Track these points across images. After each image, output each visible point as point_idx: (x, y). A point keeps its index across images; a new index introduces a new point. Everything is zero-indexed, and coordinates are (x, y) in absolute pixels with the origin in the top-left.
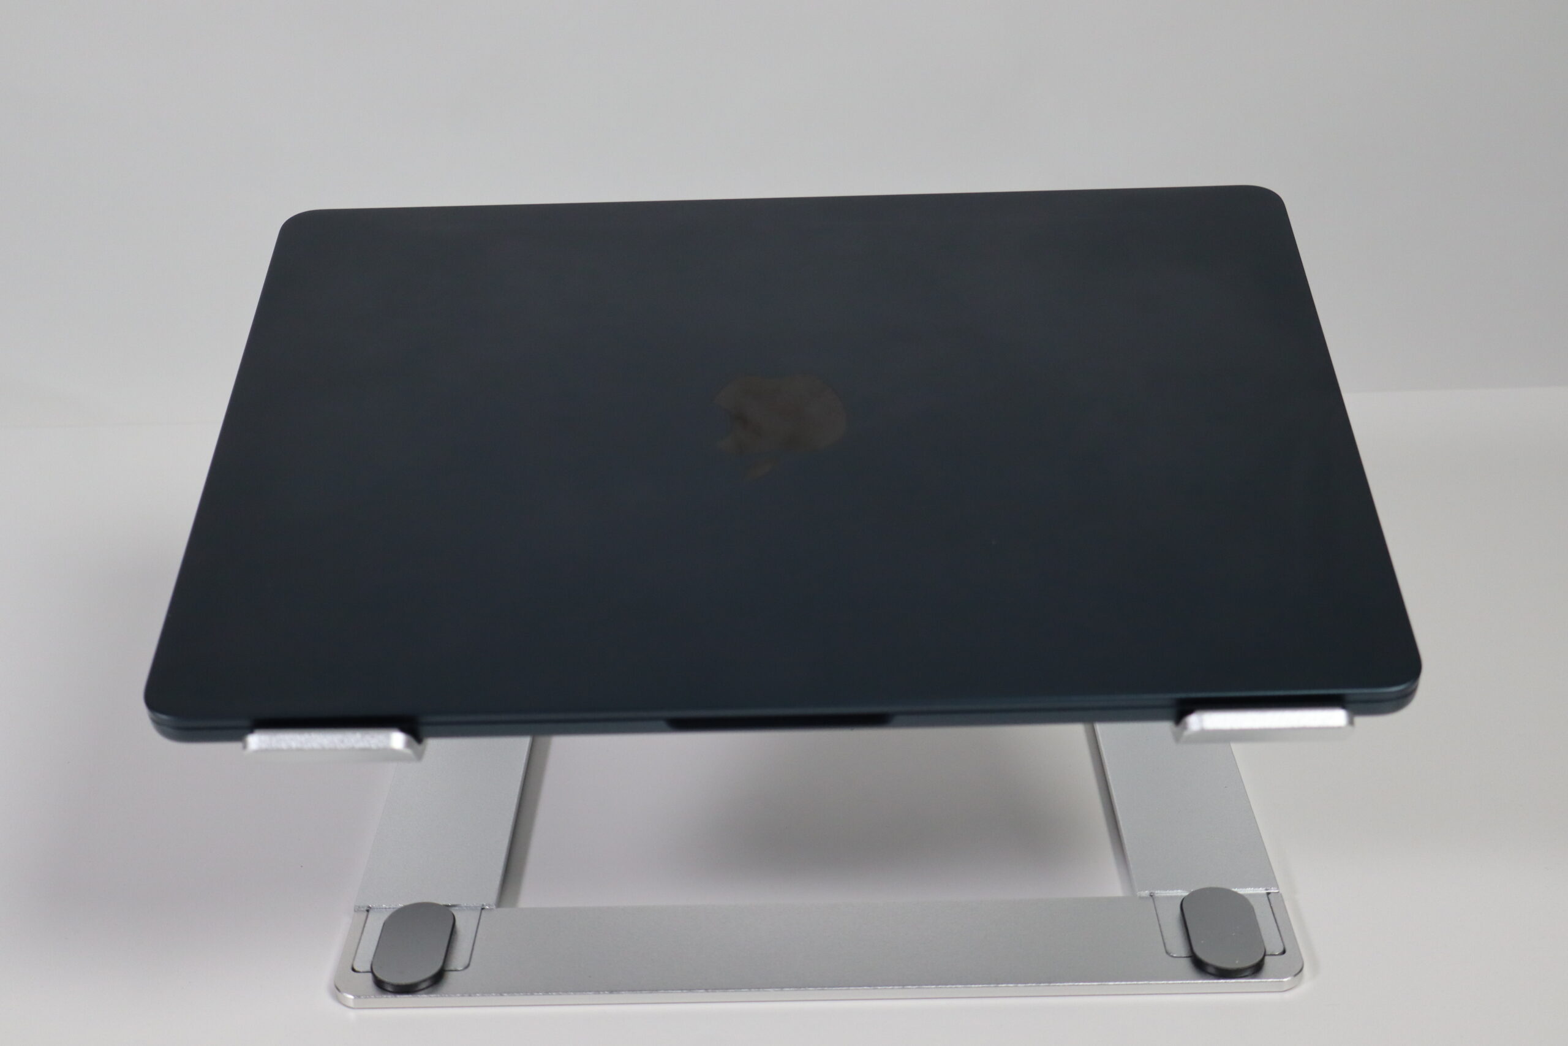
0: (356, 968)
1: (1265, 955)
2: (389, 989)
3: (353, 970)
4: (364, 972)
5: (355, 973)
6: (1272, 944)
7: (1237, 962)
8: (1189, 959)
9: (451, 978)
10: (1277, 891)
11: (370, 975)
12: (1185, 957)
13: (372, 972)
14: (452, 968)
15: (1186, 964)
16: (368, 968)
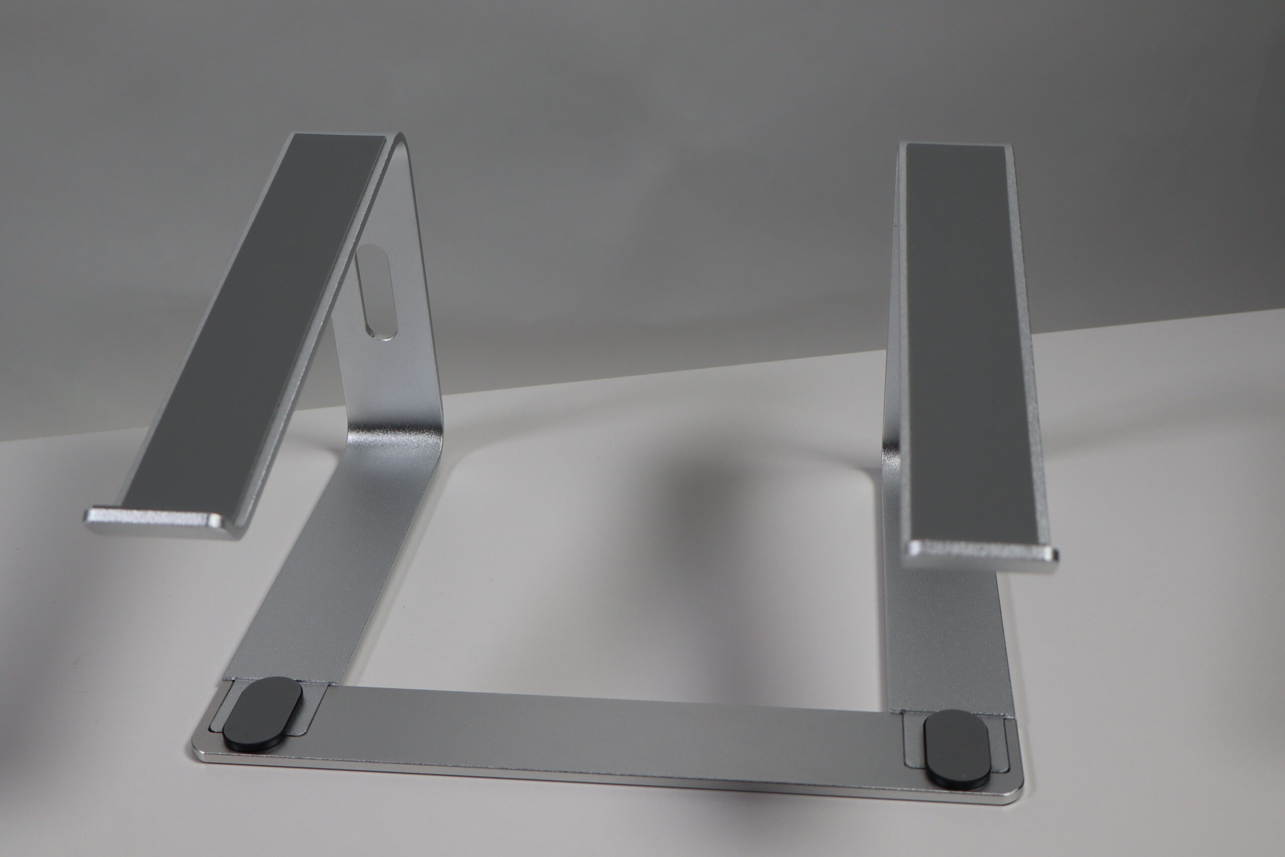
0: (212, 728)
1: (989, 772)
2: (236, 748)
3: (210, 730)
4: (217, 732)
5: (211, 733)
6: (999, 763)
7: (963, 776)
8: (923, 771)
9: (291, 741)
10: (1012, 718)
11: (221, 734)
12: (919, 769)
13: (223, 732)
14: (292, 734)
15: (920, 776)
16: (221, 730)
